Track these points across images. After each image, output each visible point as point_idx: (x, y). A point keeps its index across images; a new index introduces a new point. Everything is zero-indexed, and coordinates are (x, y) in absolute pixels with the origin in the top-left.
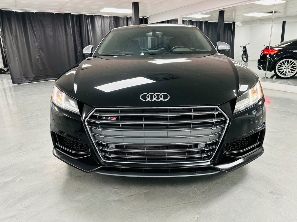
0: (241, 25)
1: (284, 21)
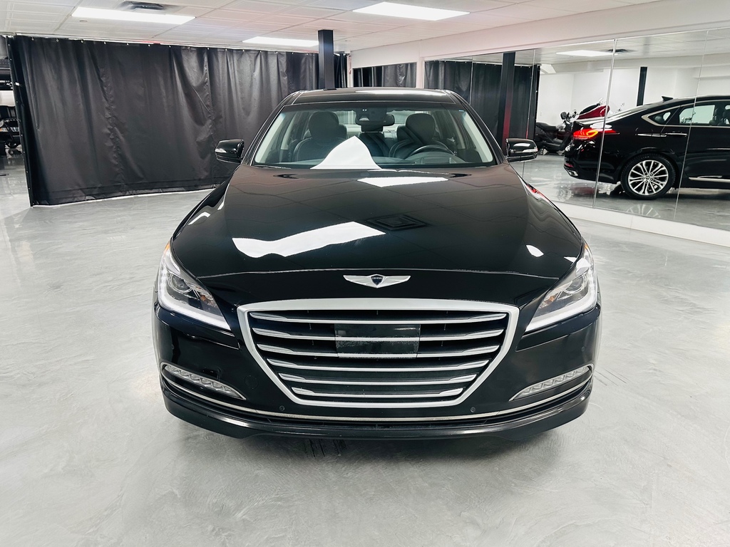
0: (555, 72)
1: (642, 66)
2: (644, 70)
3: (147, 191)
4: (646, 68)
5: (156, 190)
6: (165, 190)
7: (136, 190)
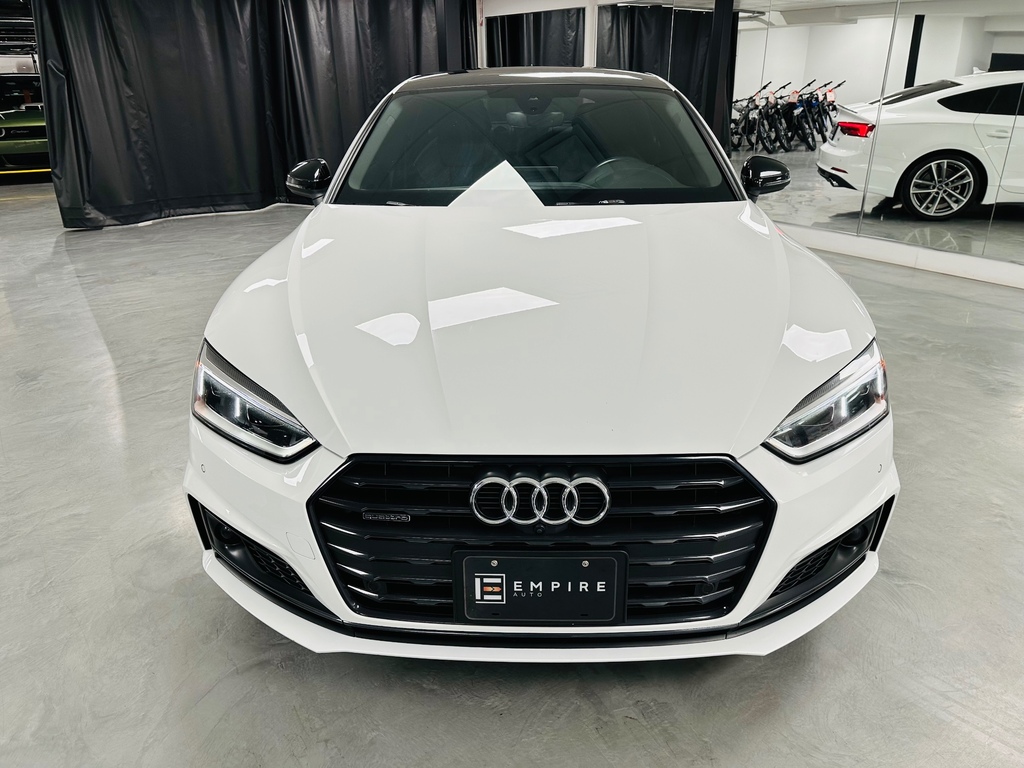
0: (784, 23)
1: (917, 14)
2: (919, 21)
3: (191, 210)
4: (923, 16)
5: (206, 209)
6: (218, 208)
7: (174, 209)
